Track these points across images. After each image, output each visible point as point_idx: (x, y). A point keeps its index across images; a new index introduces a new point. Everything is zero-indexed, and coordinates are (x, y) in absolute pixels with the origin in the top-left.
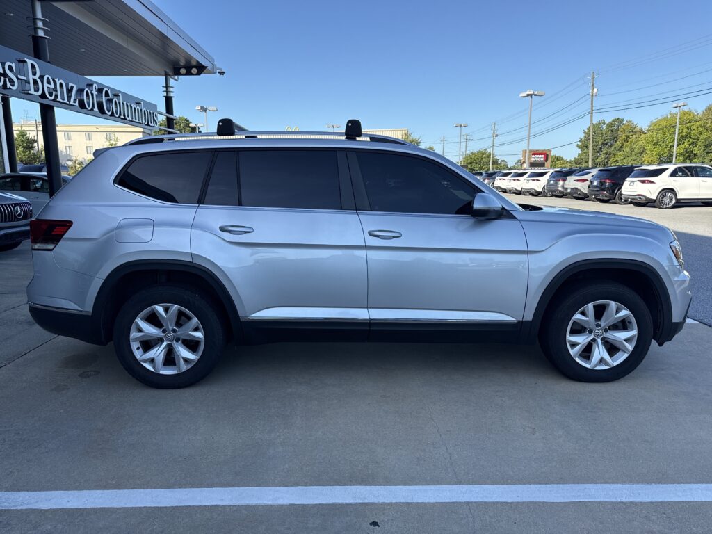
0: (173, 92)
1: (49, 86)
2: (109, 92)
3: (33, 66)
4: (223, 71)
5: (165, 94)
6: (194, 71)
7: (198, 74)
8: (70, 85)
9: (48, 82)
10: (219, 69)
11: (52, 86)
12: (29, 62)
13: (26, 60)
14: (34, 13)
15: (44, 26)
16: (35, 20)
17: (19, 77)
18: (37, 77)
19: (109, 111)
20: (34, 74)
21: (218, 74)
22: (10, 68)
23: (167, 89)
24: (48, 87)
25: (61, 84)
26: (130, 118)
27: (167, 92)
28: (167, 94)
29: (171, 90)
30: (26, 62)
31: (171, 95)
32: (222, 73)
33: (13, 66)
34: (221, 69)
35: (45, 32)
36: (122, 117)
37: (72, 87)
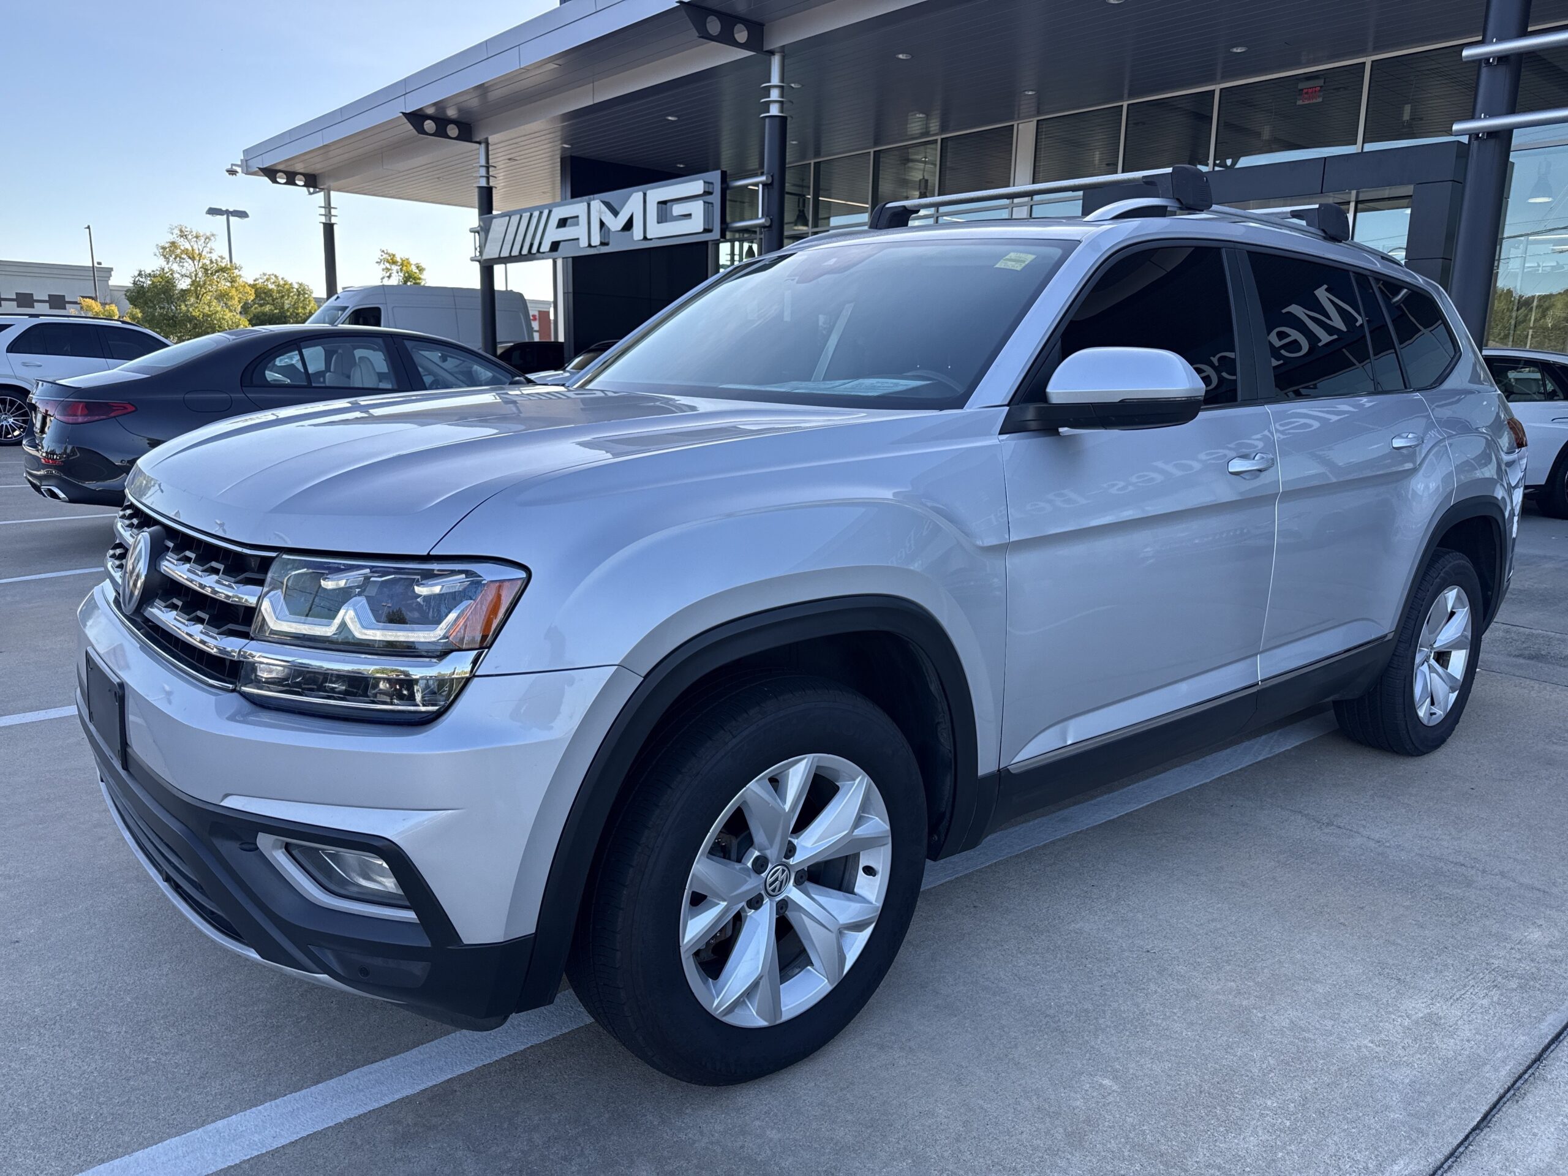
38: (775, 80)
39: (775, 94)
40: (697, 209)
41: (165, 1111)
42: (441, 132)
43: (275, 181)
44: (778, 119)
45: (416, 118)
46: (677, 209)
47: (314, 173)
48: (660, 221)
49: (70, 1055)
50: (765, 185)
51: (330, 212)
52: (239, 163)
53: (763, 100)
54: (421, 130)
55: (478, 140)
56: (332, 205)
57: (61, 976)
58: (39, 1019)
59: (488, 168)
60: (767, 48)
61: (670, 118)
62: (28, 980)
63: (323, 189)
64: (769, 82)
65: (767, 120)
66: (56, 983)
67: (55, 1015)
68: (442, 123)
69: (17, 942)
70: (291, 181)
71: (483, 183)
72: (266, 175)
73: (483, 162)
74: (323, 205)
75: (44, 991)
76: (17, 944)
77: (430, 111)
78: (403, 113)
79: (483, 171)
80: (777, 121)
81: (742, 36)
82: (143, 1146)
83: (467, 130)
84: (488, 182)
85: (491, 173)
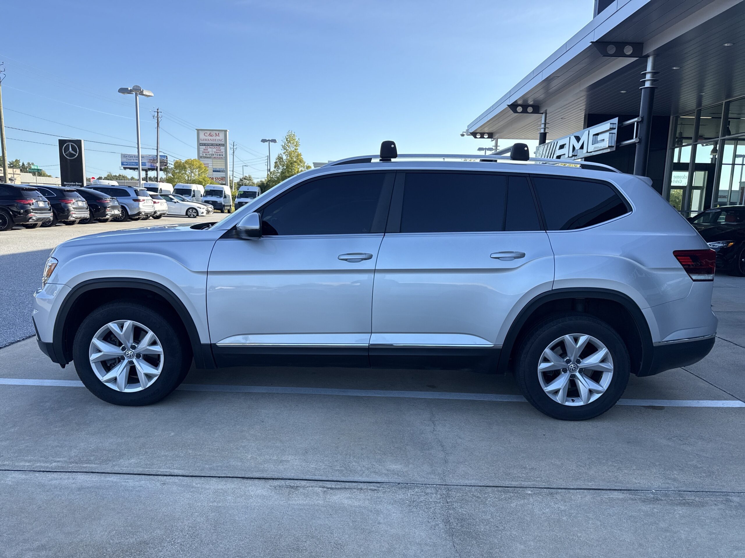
38: (649, 69)
39: (648, 76)
40: (606, 136)
42: (525, 111)
43: (475, 137)
44: (649, 88)
45: (513, 107)
46: (600, 137)
47: (491, 132)
48: (593, 143)
50: (638, 122)
51: (497, 148)
52: (465, 131)
53: (641, 81)
54: (515, 111)
55: (542, 112)
56: (498, 145)
59: (545, 124)
60: (644, 54)
61: (622, 92)
63: (495, 138)
64: (646, 71)
65: (643, 90)
68: (525, 107)
70: (482, 137)
71: (542, 131)
72: (472, 135)
73: (543, 121)
74: (494, 145)
77: (520, 102)
78: (508, 105)
79: (543, 126)
80: (648, 90)
81: (628, 50)
83: (537, 109)
84: (545, 130)
85: (546, 126)
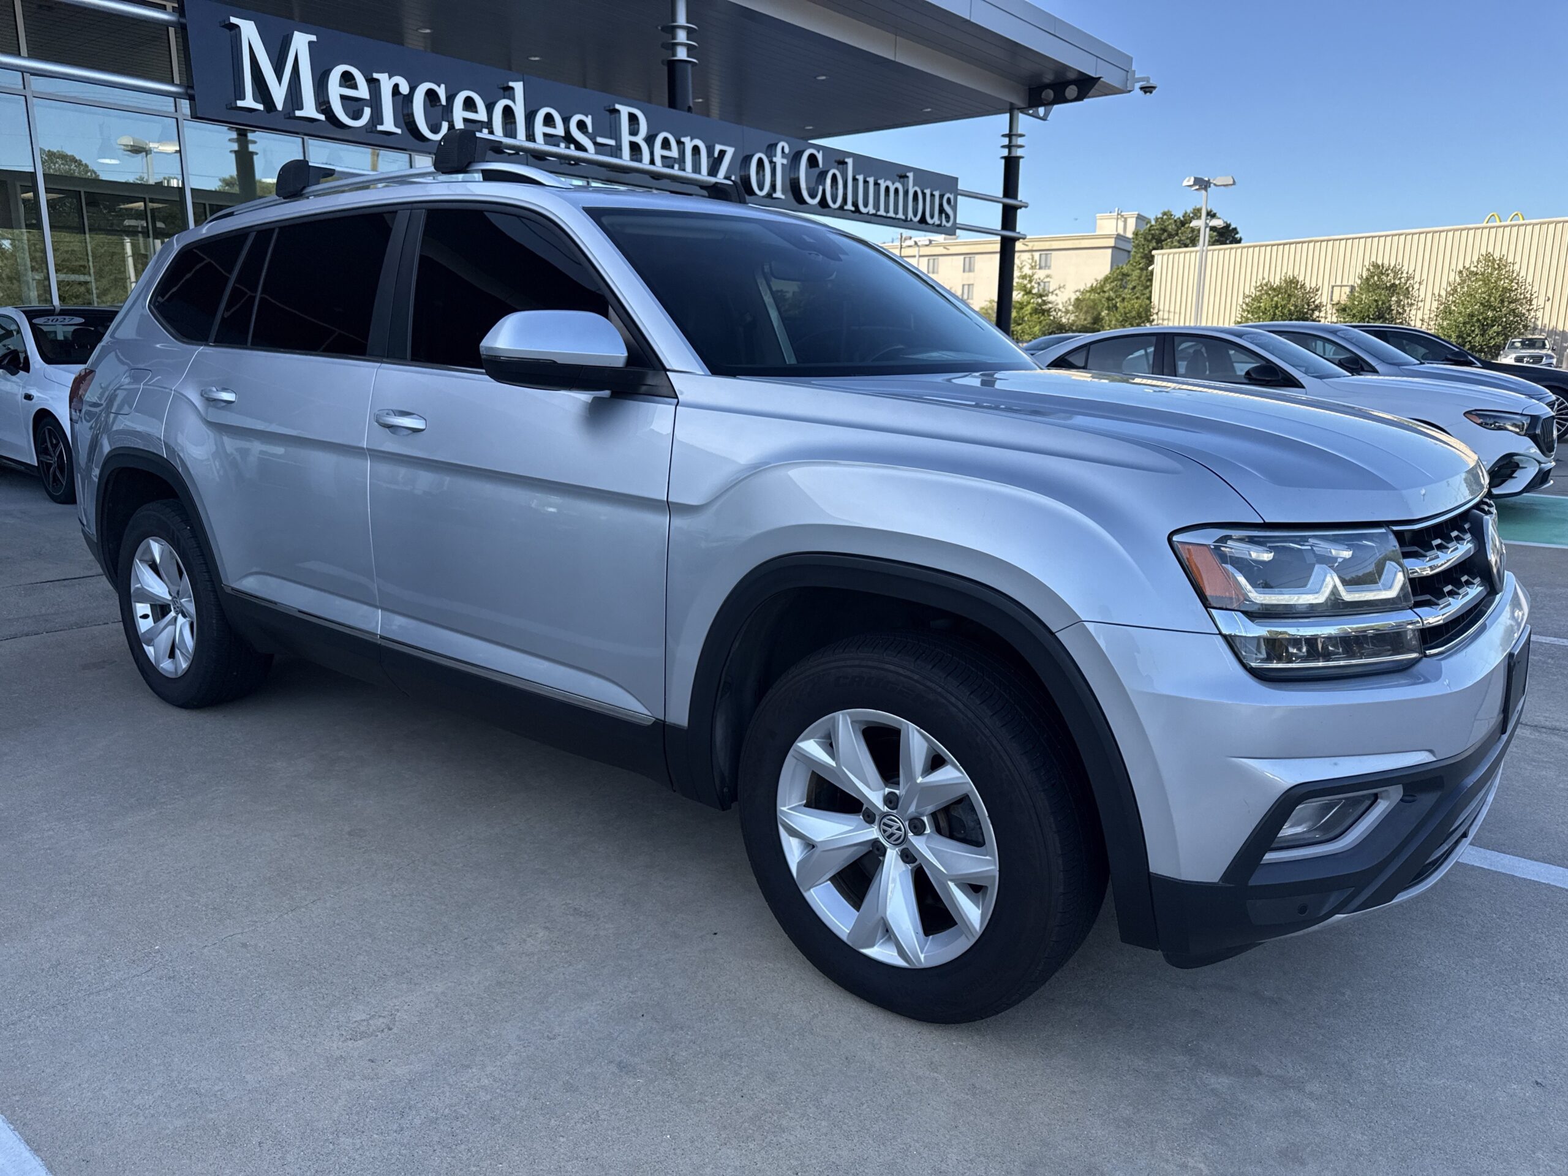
0: (1021, 146)
1: (666, 153)
2: (820, 157)
3: (633, 118)
4: (1152, 83)
5: (1005, 152)
6: (1072, 91)
7: (1079, 98)
8: (718, 148)
9: (666, 144)
10: (1139, 80)
11: (674, 153)
12: (624, 111)
13: (618, 107)
14: (673, 16)
15: (688, 39)
16: (672, 30)
17: (600, 140)
18: (639, 139)
19: (813, 196)
20: (634, 132)
21: (1137, 91)
22: (581, 125)
23: (1010, 141)
24: (663, 157)
25: (696, 150)
26: (871, 209)
27: (1009, 147)
28: (1010, 152)
29: (1020, 141)
30: (618, 111)
31: (1019, 152)
32: (1147, 90)
33: (588, 121)
34: (1147, 79)
35: (690, 48)
36: (849, 206)
37: (722, 153)
41: (1511, 889)
49: (1550, 952)
57: (1519, 1015)
58: (1558, 990)
62: (1548, 1031)
66: (1525, 1012)
67: (1544, 986)
69: (1537, 1083)
75: (1541, 1011)
76: (1539, 1081)
82: (1539, 883)
